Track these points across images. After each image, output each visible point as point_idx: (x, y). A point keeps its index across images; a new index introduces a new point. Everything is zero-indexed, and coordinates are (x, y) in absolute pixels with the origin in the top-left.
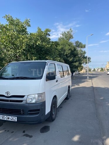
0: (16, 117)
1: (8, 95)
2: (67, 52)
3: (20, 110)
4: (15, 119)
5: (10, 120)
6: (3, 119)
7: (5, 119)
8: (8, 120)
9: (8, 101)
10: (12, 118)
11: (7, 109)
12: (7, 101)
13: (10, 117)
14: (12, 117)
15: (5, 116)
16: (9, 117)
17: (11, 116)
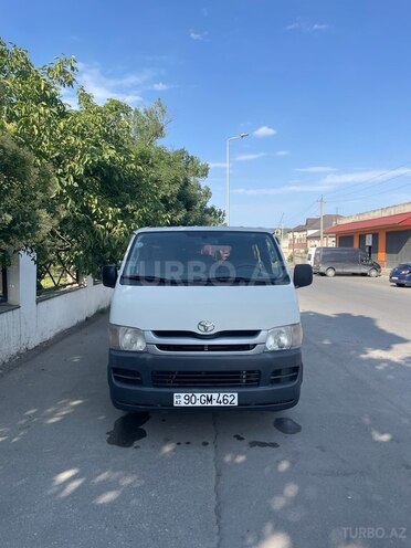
0: (236, 395)
1: (206, 330)
2: (167, 192)
3: (239, 372)
4: (230, 398)
5: (215, 404)
6: (190, 405)
7: (198, 404)
8: (209, 404)
9: (203, 350)
10: (221, 398)
11: (200, 373)
12: (201, 348)
13: (215, 396)
14: (222, 395)
15: (198, 395)
16: (209, 395)
17: (219, 393)
